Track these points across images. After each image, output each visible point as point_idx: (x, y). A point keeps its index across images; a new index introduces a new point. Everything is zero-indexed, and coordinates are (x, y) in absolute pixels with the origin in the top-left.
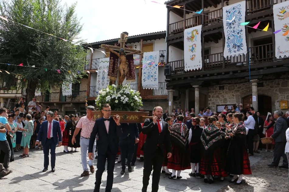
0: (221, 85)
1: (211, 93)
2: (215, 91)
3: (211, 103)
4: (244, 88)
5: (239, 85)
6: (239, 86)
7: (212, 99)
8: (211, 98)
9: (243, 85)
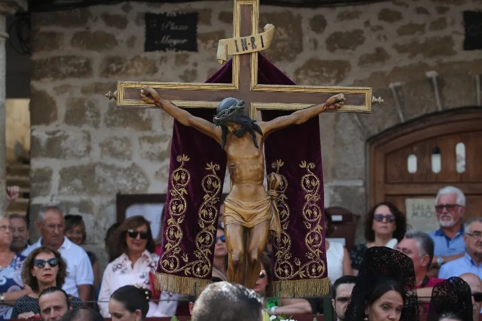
0: (168, 9)
1: (56, 74)
2: (97, 57)
3: (56, 179)
4: (387, 46)
5: (341, 17)
6: (349, 26)
7: (74, 135)
8: (59, 125)
9: (386, 16)
